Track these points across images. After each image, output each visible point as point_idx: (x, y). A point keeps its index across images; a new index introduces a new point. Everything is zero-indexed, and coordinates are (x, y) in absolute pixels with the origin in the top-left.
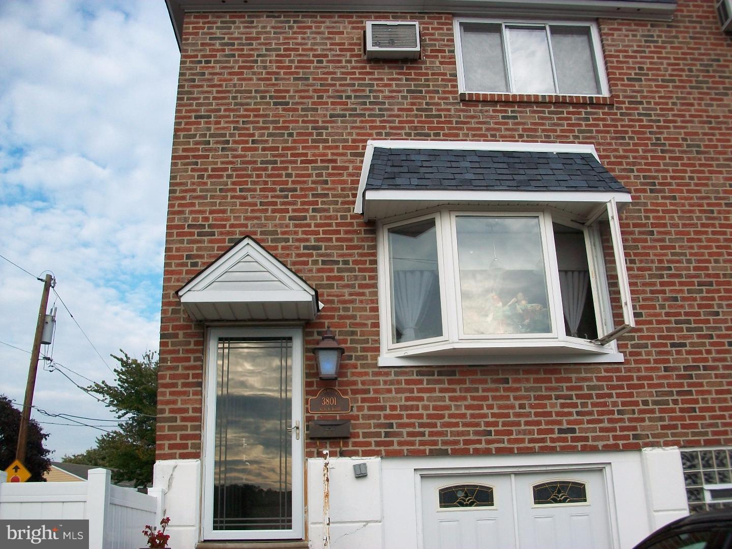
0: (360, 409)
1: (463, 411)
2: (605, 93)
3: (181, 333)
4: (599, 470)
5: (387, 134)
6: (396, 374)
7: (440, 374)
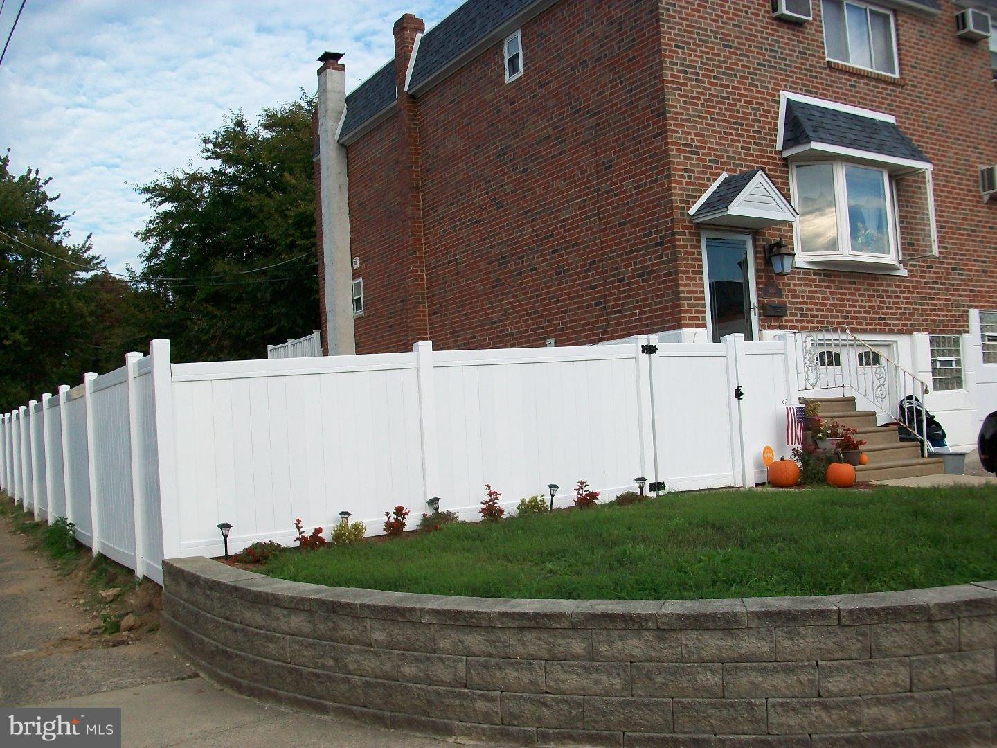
0: (787, 296)
1: (836, 302)
2: (897, 76)
3: (687, 231)
4: (887, 345)
5: (791, 88)
6: (804, 273)
7: (825, 275)
